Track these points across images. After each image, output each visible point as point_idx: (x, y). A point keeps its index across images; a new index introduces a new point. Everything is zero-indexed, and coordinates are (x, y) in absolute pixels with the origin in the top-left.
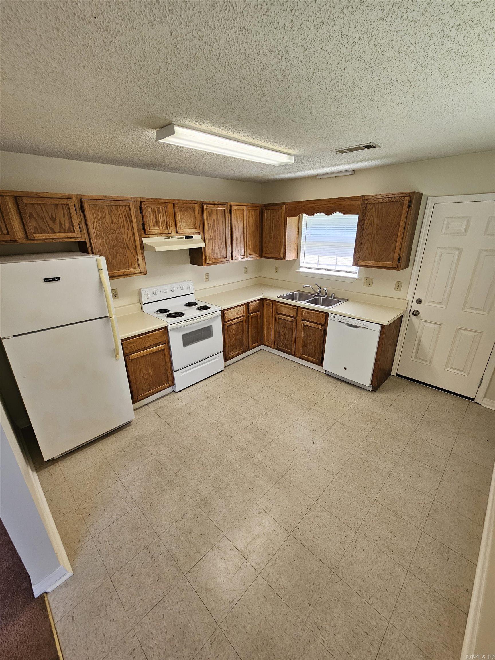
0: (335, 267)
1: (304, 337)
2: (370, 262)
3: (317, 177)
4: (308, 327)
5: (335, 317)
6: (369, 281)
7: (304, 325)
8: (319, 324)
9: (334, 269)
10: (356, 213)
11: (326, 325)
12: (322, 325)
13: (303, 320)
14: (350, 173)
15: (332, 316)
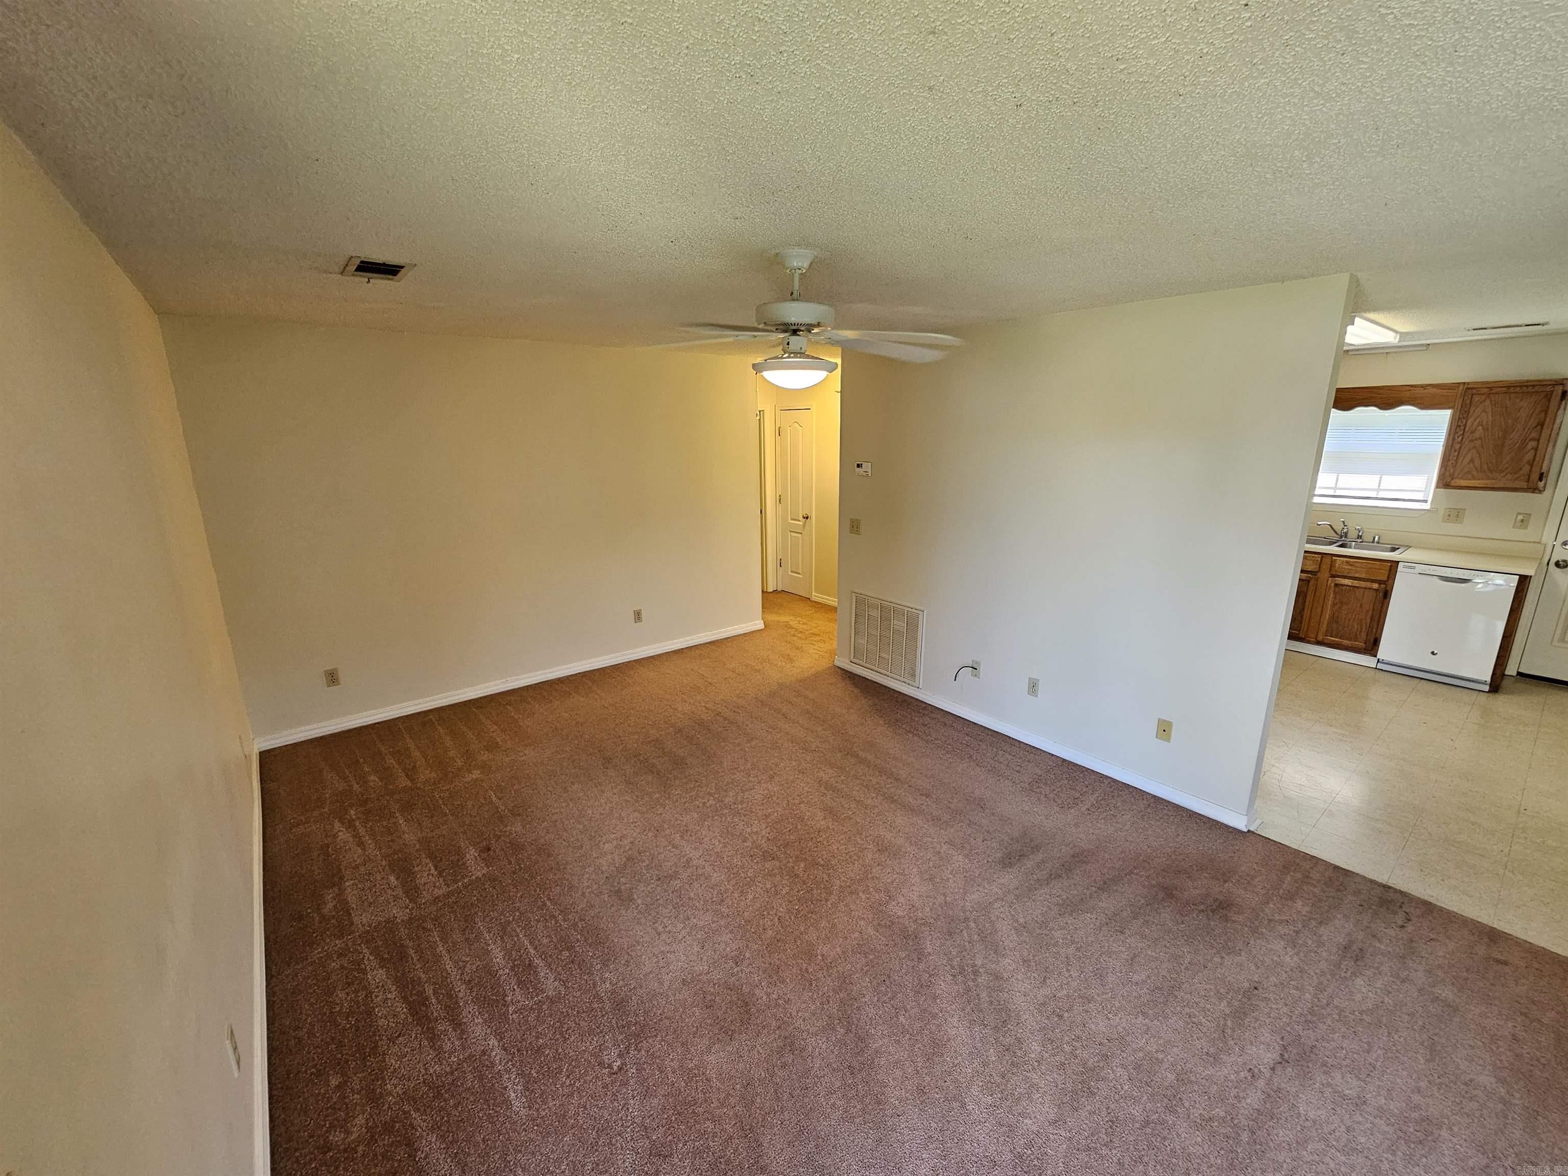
0: (1376, 492)
1: (1334, 605)
2: (1478, 482)
3: (1350, 353)
4: (1344, 588)
5: (1413, 568)
6: (1455, 515)
7: (1336, 585)
8: (1373, 581)
9: (1375, 496)
10: (1449, 408)
11: (1390, 581)
12: (1380, 582)
13: (1333, 576)
14: (1425, 348)
15: (1404, 567)
